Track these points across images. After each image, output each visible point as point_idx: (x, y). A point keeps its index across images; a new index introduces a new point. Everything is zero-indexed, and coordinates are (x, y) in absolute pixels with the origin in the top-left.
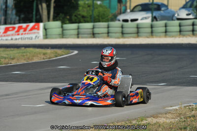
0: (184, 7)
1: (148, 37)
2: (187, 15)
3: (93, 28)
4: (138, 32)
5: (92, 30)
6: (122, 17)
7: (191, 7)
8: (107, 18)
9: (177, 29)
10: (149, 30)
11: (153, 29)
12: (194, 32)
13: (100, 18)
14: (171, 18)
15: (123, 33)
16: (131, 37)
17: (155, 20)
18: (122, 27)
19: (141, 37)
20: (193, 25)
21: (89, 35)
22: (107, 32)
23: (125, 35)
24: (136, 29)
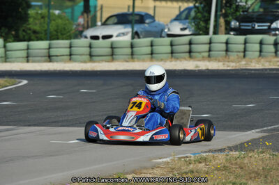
0: (177, 19)
1: (127, 61)
2: (182, 29)
3: (50, 48)
4: (112, 54)
5: (47, 51)
6: (90, 33)
7: (187, 18)
8: (68, 34)
9: (168, 49)
10: (129, 50)
11: (134, 49)
12: (192, 54)
13: (59, 34)
14: (159, 34)
15: (91, 55)
16: (102, 61)
17: (136, 37)
18: (90, 47)
19: (117, 60)
20: (190, 43)
21: (43, 58)
22: (68, 54)
23: (94, 58)
24: (110, 50)
